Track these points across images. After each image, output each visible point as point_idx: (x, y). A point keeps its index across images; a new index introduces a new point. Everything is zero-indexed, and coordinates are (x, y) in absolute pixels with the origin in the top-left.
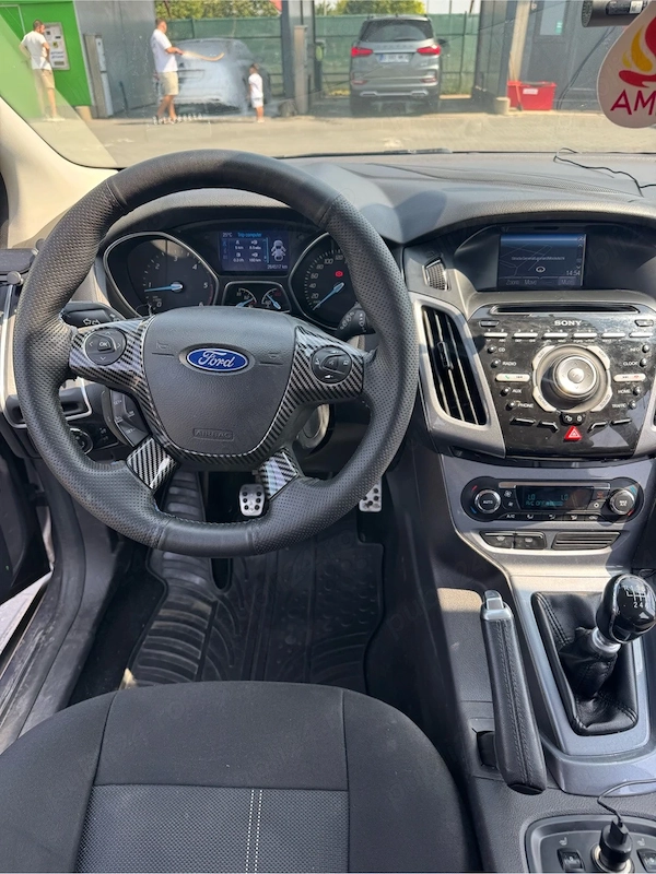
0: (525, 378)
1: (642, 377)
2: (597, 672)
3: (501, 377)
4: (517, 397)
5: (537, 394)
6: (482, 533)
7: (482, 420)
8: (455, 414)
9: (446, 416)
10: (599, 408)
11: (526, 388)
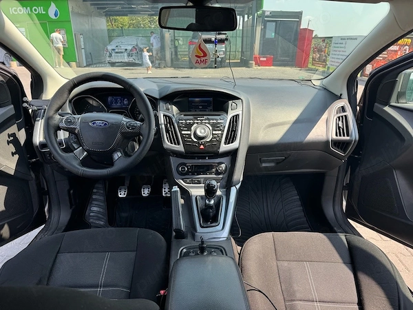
0: (189, 132)
1: (220, 132)
2: (210, 212)
3: (183, 132)
4: (187, 138)
5: (192, 137)
6: (183, 179)
7: (179, 144)
8: (172, 143)
9: (169, 144)
10: (208, 140)
11: (190, 135)
